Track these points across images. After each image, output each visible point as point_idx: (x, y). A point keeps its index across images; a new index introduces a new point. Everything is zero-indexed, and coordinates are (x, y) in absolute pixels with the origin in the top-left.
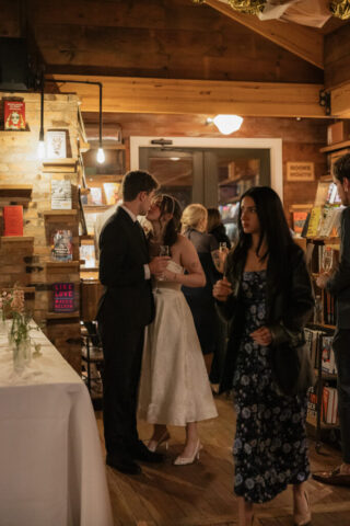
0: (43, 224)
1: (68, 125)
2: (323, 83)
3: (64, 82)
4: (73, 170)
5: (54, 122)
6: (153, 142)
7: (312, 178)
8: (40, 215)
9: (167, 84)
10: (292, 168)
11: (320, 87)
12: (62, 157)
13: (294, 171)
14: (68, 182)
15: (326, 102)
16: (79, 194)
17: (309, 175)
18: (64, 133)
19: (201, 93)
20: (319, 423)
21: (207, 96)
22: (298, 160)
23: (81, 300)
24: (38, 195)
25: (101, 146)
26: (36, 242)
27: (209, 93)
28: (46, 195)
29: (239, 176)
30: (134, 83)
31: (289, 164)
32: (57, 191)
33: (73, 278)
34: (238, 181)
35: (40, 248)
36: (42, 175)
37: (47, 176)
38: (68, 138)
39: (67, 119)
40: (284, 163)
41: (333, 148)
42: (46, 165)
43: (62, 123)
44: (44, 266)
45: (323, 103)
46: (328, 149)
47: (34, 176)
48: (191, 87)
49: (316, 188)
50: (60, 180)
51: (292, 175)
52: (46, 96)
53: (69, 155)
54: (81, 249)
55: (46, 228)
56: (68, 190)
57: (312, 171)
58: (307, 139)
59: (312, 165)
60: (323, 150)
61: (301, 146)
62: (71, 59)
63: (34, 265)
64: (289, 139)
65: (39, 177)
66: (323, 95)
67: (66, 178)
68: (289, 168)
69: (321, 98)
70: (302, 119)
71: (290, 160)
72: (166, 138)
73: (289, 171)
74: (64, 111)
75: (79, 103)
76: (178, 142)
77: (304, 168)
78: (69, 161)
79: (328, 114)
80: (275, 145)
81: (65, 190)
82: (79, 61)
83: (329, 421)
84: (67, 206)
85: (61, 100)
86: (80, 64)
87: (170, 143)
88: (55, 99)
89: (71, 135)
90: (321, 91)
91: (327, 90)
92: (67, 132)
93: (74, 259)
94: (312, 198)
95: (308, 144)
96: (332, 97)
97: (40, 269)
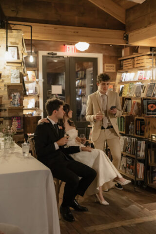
0: (6, 89)
1: (18, 44)
2: (125, 30)
3: (15, 24)
4: (20, 65)
5: (11, 43)
6: (49, 54)
7: (114, 71)
8: (5, 85)
9: (60, 28)
10: (107, 66)
11: (123, 32)
12: (15, 59)
13: (107, 68)
14: (18, 71)
15: (126, 38)
16: (23, 76)
17: (114, 69)
18: (16, 48)
19: (74, 32)
20: (135, 179)
21: (76, 34)
22: (109, 63)
23: (24, 124)
24: (4, 77)
25: (32, 55)
26: (3, 98)
27: (77, 32)
28: (8, 76)
29: (79, 69)
30: (45, 26)
31: (105, 65)
32: (13, 75)
33: (20, 114)
34: (79, 71)
35: (5, 101)
36: (6, 67)
37: (9, 67)
38: (18, 50)
39: (17, 42)
40: (104, 64)
41: (124, 58)
42: (8, 63)
43: (15, 43)
44: (7, 109)
45: (125, 39)
46: (122, 59)
47: (2, 67)
48: (70, 29)
49: (116, 75)
50: (14, 70)
51: (107, 69)
52: (8, 31)
53: (18, 58)
54: (23, 101)
55: (8, 91)
56: (18, 74)
57: (115, 68)
58: (113, 54)
59: (114, 65)
60: (119, 59)
61: (111, 57)
62: (17, 14)
63: (2, 108)
64: (106, 54)
65: (5, 68)
66: (125, 35)
67: (17, 69)
68: (105, 66)
69: (124, 37)
70: (112, 45)
71: (106, 63)
72: (54, 52)
73: (105, 68)
74: (16, 38)
75: (23, 34)
76: (59, 54)
77: (111, 66)
78: (19, 61)
79: (127, 44)
80: (100, 57)
81: (17, 74)
82: (20, 15)
83: (139, 177)
84: (18, 81)
85: (15, 33)
86: (20, 17)
87: (56, 54)
88: (12, 32)
89: (19, 49)
90: (124, 34)
91: (127, 34)
92: (17, 47)
93: (21, 106)
94: (115, 79)
95: (113, 56)
96: (129, 36)
97: (5, 110)
